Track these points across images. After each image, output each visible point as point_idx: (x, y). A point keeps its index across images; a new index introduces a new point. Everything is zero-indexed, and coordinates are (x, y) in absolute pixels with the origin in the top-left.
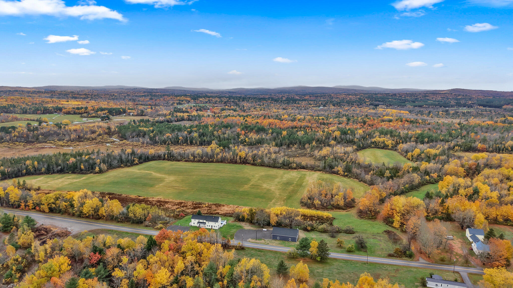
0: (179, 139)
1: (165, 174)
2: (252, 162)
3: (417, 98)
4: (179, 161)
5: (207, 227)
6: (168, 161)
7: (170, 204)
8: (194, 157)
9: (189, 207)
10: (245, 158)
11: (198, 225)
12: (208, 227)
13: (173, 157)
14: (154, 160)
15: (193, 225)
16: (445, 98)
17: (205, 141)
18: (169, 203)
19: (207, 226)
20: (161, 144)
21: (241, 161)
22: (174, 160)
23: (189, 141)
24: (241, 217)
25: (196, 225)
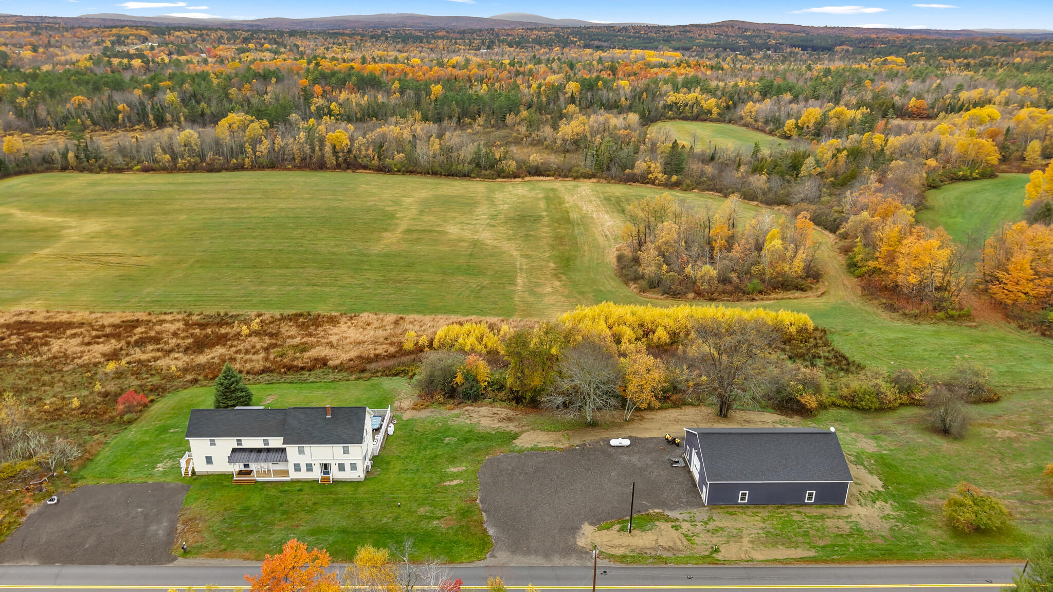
0: (118, 112)
1: (67, 212)
2: (375, 162)
3: (671, 36)
4: (120, 170)
5: (294, 475)
6: (81, 171)
7: (74, 336)
8: (174, 157)
9: (173, 342)
10: (350, 151)
11: (238, 467)
12: (304, 475)
13: (97, 158)
14: (27, 172)
15: (201, 467)
16: (722, 35)
17: (203, 114)
18: (69, 332)
19: (297, 468)
20: (57, 129)
21: (337, 160)
22: (101, 169)
23: (151, 117)
24: (459, 379)
25: (222, 465)
